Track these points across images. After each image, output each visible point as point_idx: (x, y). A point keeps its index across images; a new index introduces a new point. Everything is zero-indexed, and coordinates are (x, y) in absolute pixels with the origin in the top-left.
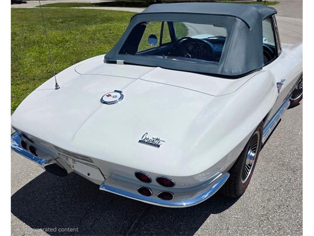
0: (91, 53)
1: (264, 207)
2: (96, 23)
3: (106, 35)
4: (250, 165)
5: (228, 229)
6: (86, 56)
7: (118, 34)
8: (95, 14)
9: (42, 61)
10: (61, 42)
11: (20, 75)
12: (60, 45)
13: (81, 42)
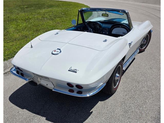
0: (43, 25)
1: (124, 98)
2: (44, 8)
3: (50, 15)
4: (118, 80)
5: (107, 107)
6: (41, 27)
7: (57, 14)
8: (44, 3)
9: (18, 30)
10: (28, 19)
11: (8, 37)
12: (27, 21)
13: (37, 19)
